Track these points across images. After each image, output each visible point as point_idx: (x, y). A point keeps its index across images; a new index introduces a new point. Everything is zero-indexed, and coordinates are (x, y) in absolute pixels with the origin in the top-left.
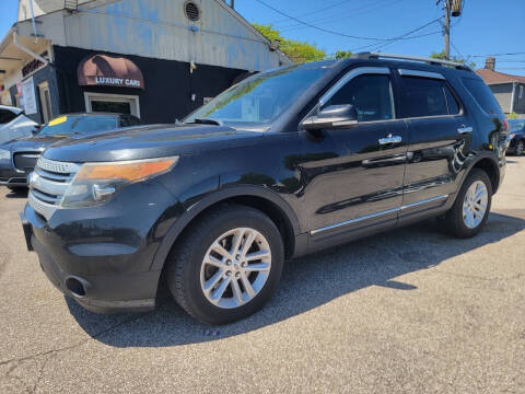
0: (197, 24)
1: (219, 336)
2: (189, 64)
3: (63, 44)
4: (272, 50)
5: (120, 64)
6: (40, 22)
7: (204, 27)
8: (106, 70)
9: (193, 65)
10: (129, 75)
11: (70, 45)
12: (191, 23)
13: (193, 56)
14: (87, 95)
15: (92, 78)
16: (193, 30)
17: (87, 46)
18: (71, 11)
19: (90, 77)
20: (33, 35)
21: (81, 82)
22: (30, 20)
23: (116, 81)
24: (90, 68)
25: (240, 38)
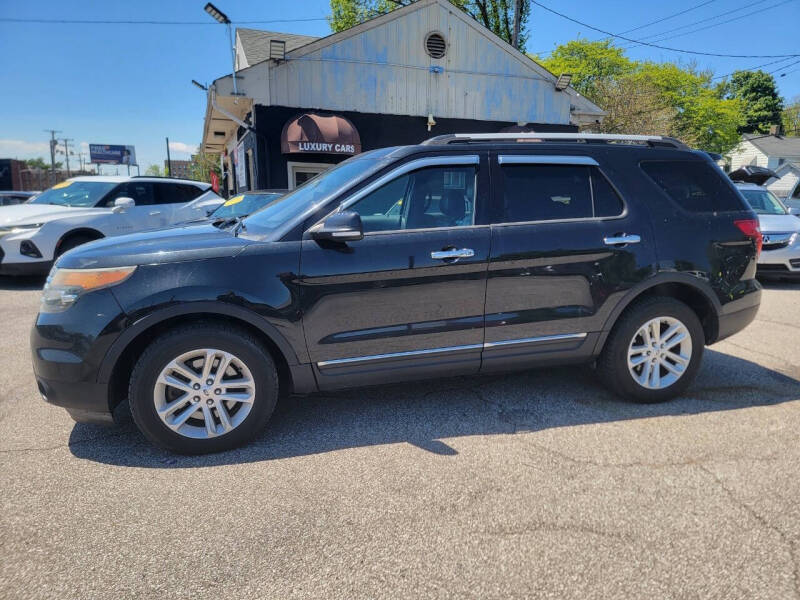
0: (441, 62)
1: (174, 465)
2: (426, 119)
3: (266, 103)
4: (558, 90)
5: (330, 125)
6: (242, 78)
7: (452, 66)
8: (312, 133)
9: (431, 120)
10: (341, 138)
11: (274, 103)
12: (435, 62)
13: (434, 108)
14: (290, 164)
15: (296, 143)
16: (436, 71)
17: (294, 103)
18: (277, 62)
19: (292, 142)
20: (233, 94)
21: (284, 150)
22: (230, 76)
23: (324, 147)
24: (294, 131)
25: (508, 76)
